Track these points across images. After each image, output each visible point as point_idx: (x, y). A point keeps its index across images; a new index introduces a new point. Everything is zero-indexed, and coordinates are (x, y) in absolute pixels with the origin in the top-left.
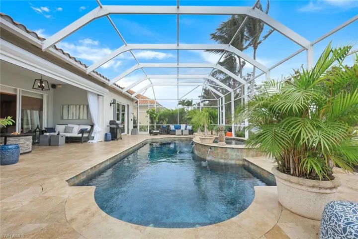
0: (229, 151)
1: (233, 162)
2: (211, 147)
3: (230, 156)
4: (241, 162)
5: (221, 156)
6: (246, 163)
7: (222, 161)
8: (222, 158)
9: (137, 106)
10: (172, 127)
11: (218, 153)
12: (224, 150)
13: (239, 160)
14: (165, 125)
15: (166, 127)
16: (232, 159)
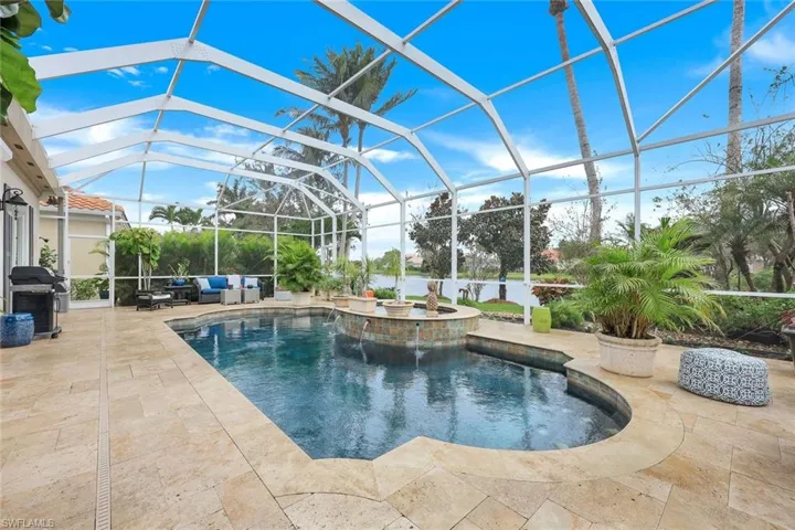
0: (449, 325)
1: (455, 343)
2: (418, 322)
3: (451, 333)
4: (465, 341)
5: (437, 335)
6: (472, 341)
7: (439, 344)
8: (438, 340)
9: (61, 212)
10: (204, 283)
11: (431, 332)
12: (442, 323)
13: (462, 337)
14: (182, 277)
15: (186, 282)
16: (452, 339)
